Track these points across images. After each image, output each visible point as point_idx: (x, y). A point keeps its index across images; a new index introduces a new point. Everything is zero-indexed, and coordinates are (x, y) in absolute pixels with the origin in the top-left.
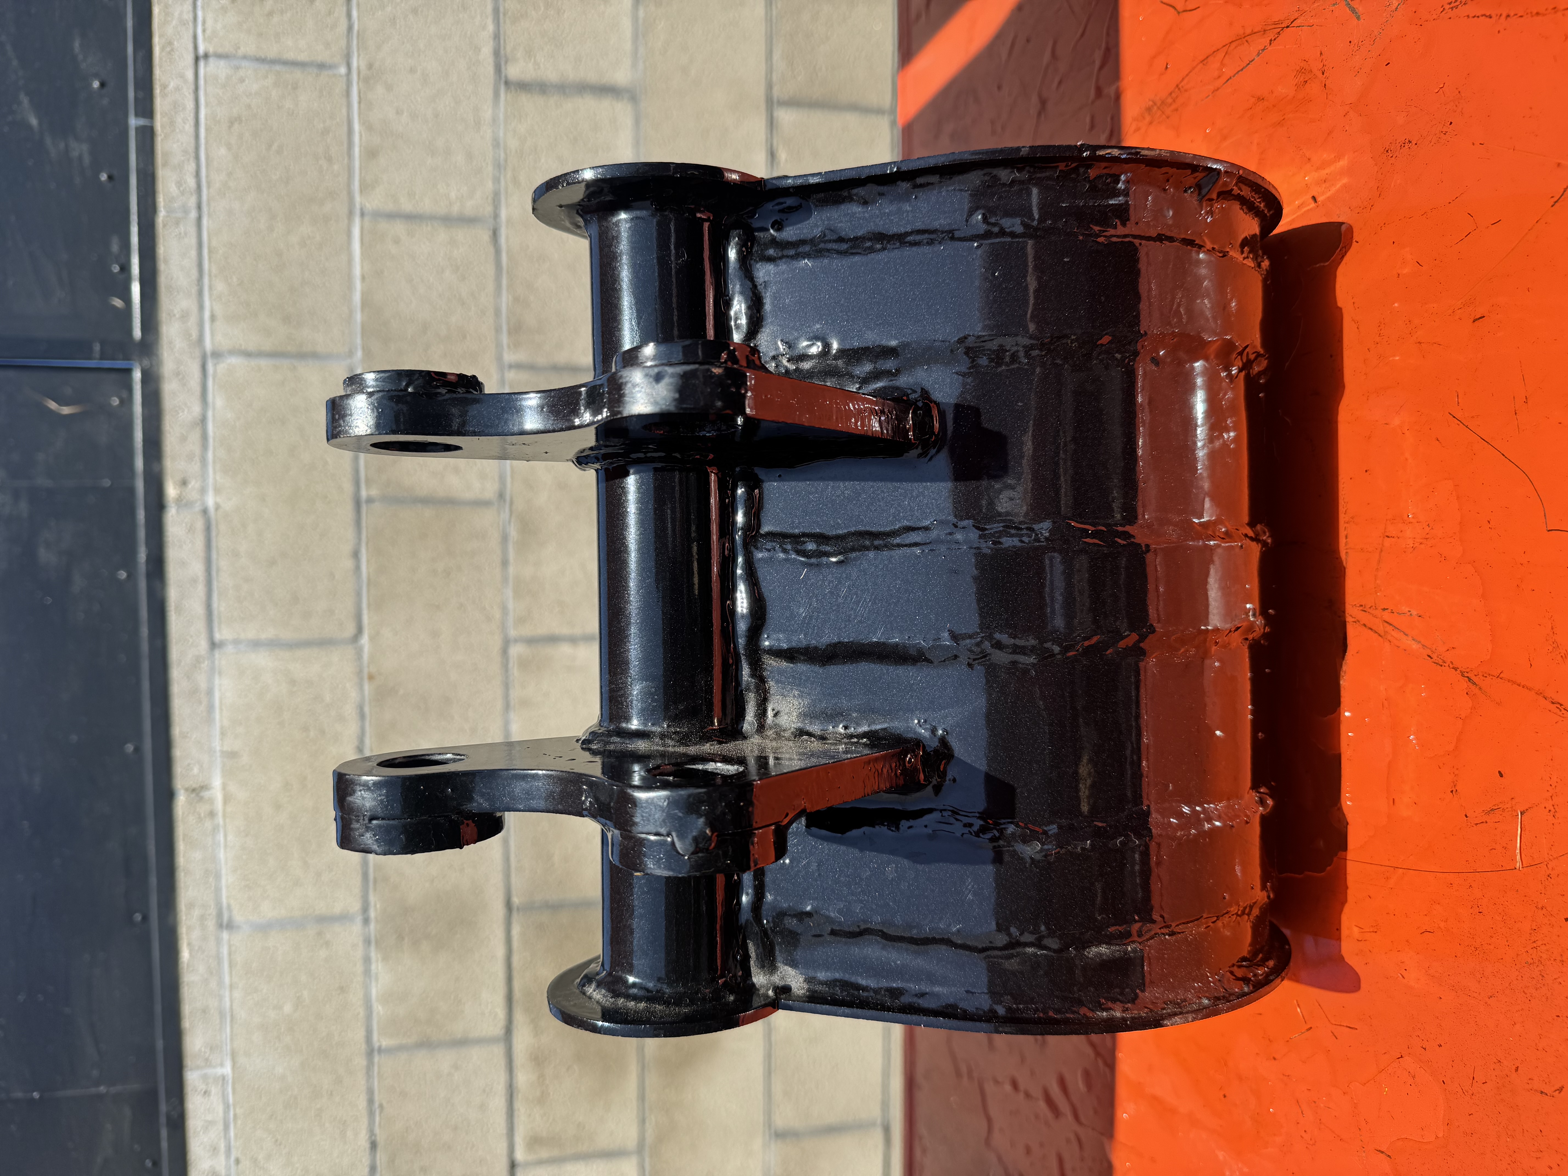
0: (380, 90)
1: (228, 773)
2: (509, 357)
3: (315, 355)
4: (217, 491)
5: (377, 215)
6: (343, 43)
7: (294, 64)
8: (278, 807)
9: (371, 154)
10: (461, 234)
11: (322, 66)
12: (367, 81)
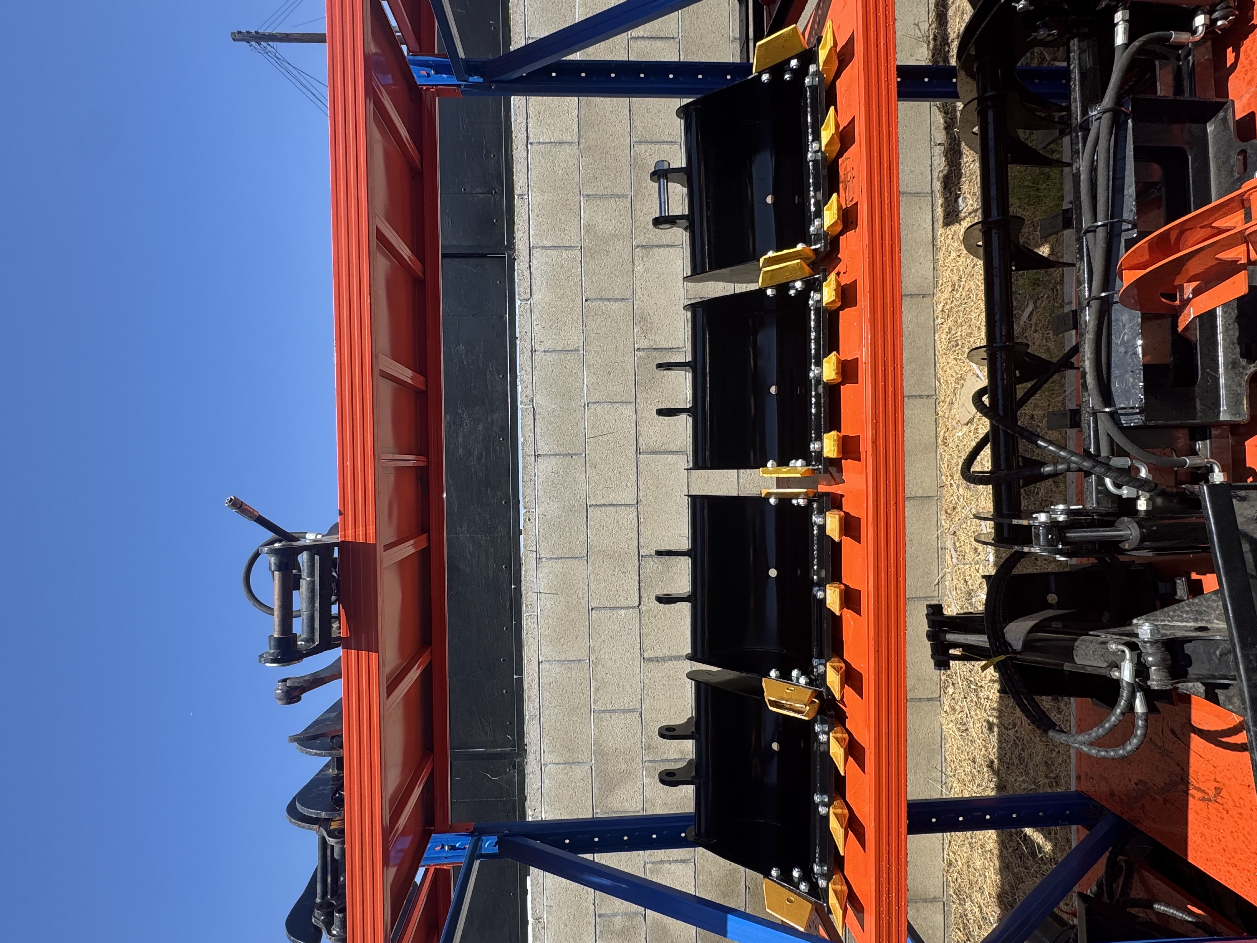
0: (600, 666)
1: (549, 913)
2: (646, 758)
3: (579, 763)
4: (545, 813)
5: (600, 712)
6: (588, 652)
7: (571, 661)
8: (565, 925)
9: (597, 690)
10: (628, 715)
11: (580, 661)
12: (596, 665)
